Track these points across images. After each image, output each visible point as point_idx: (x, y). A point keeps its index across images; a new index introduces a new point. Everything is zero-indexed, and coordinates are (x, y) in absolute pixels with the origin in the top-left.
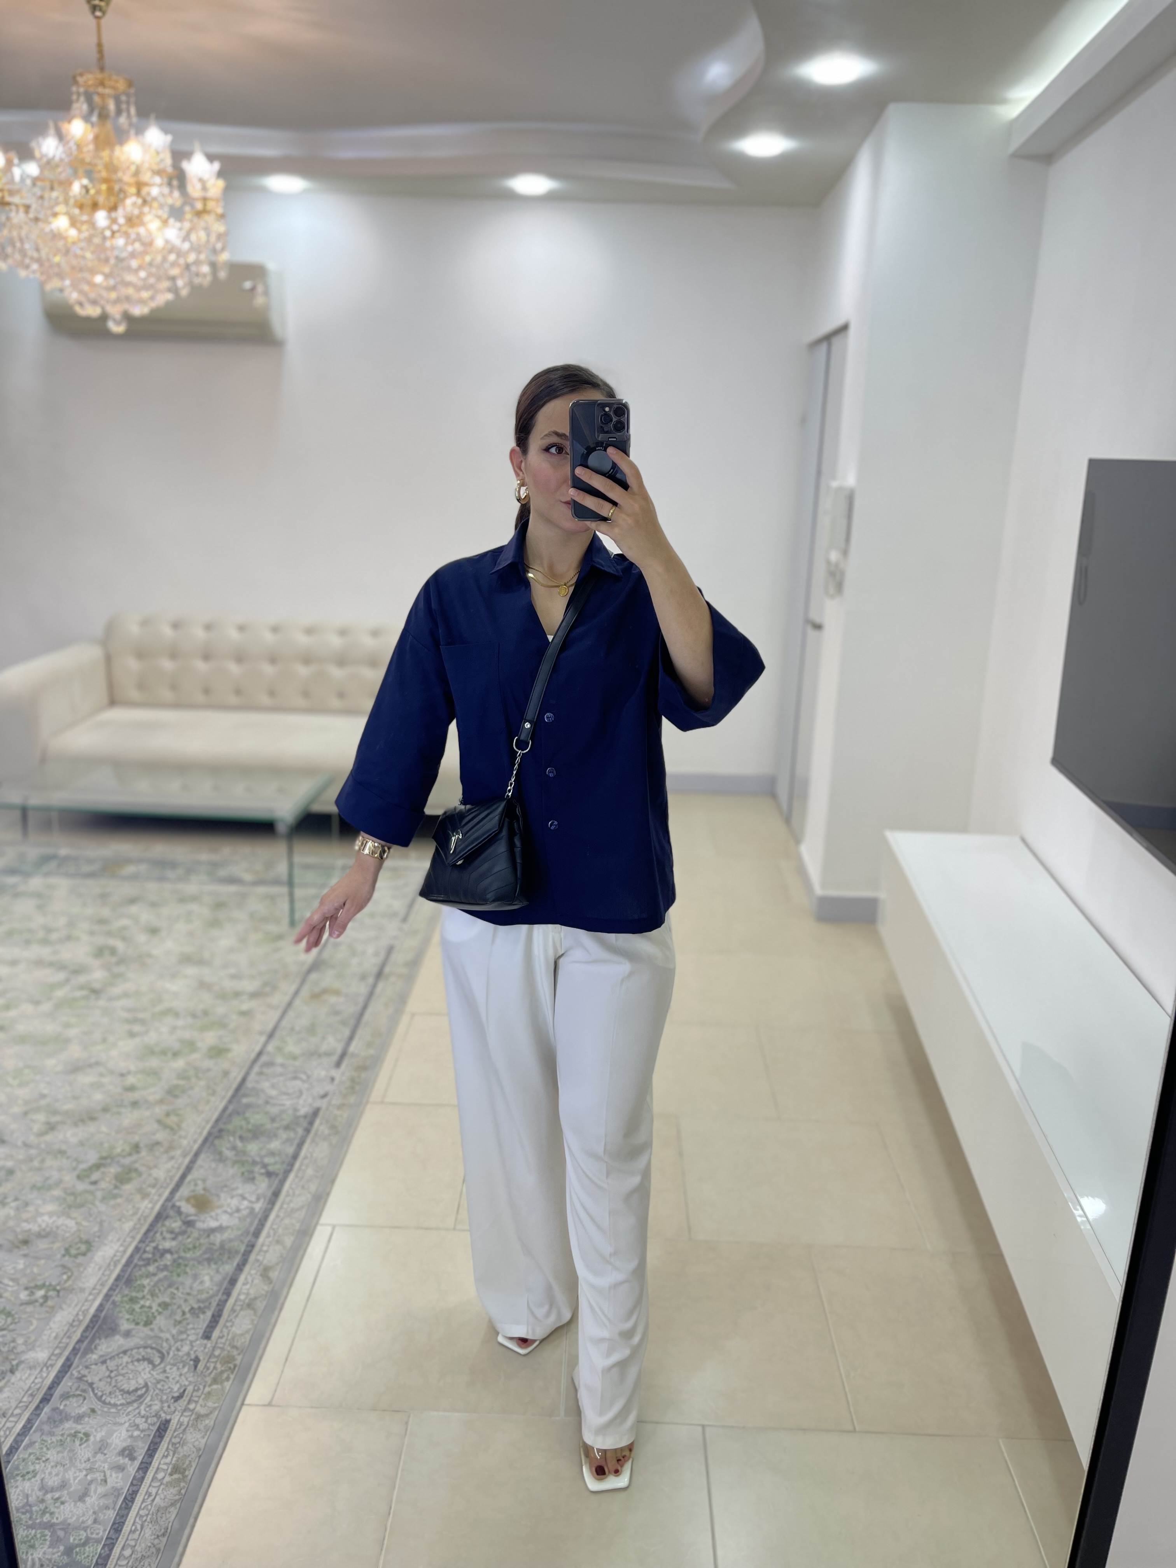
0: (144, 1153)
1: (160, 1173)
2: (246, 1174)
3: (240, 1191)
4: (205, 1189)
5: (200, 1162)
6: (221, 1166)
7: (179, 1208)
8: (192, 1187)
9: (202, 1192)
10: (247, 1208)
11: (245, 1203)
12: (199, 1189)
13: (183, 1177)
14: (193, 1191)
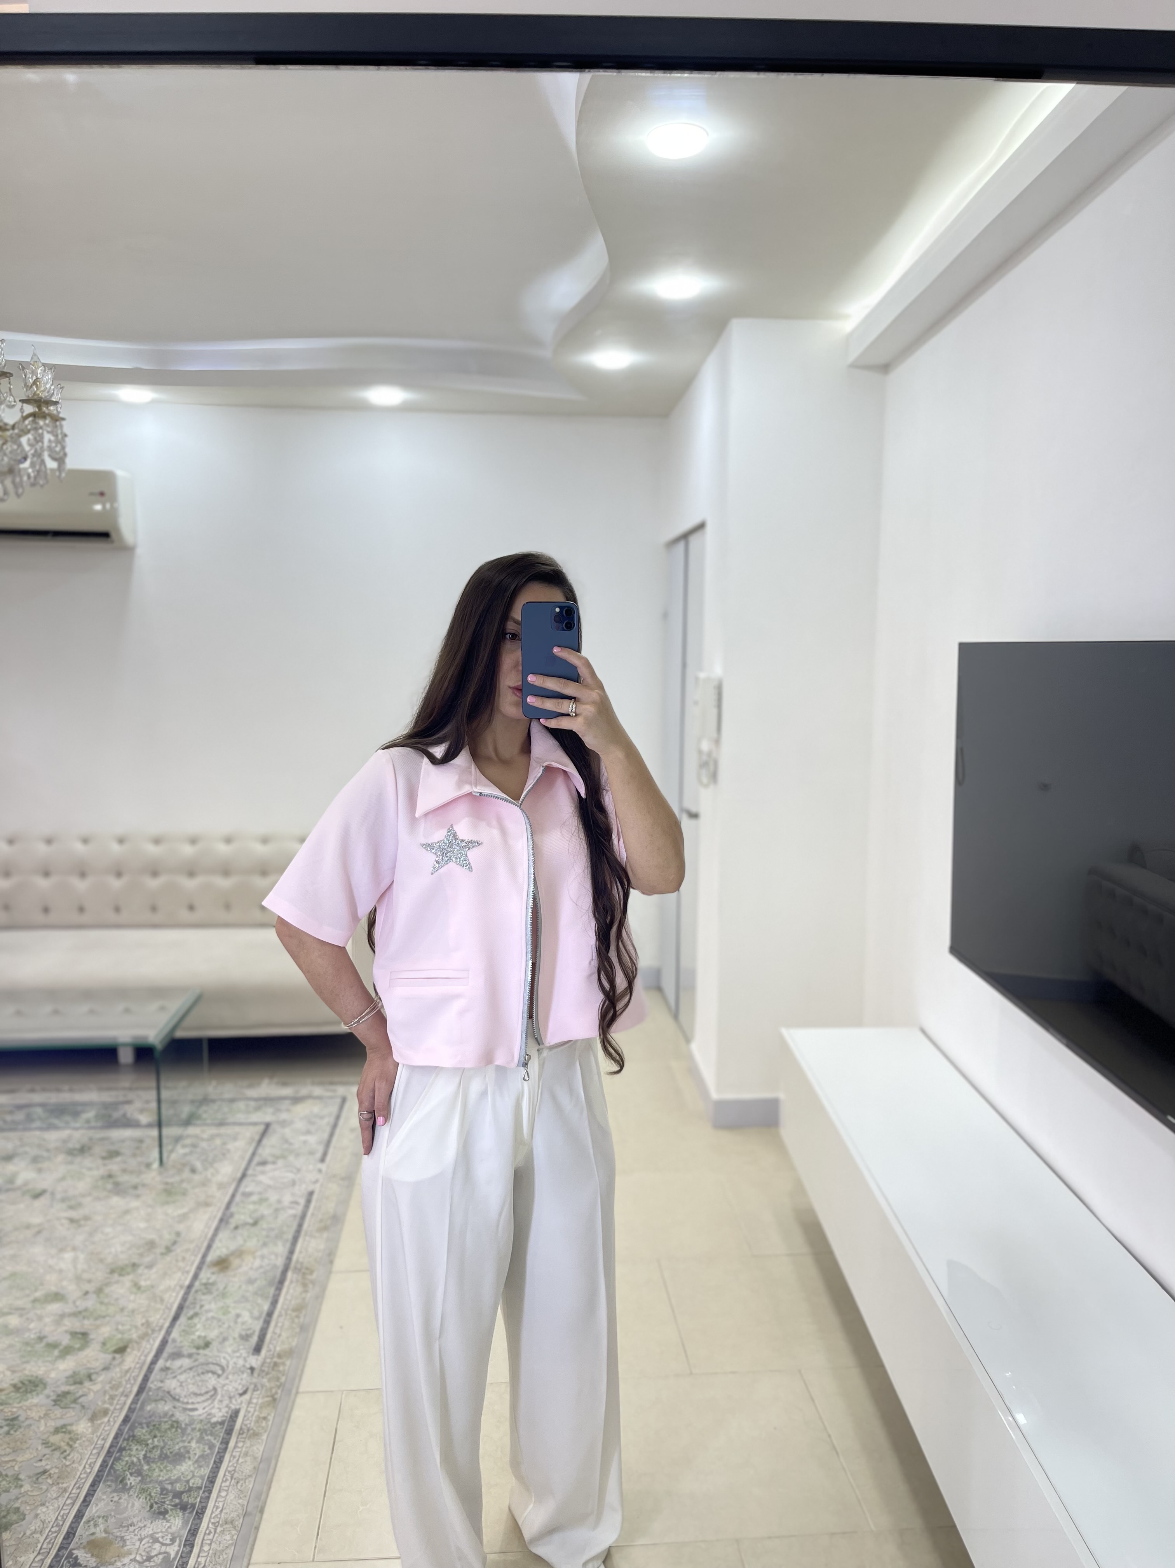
0: (27, 1487)
1: (49, 1513)
2: (155, 1506)
3: (148, 1531)
4: (106, 1531)
5: (98, 1493)
6: (125, 1496)
7: (76, 1558)
8: (92, 1530)
9: (104, 1535)
10: (160, 1553)
11: (157, 1546)
12: (100, 1533)
13: (79, 1516)
14: (93, 1534)
